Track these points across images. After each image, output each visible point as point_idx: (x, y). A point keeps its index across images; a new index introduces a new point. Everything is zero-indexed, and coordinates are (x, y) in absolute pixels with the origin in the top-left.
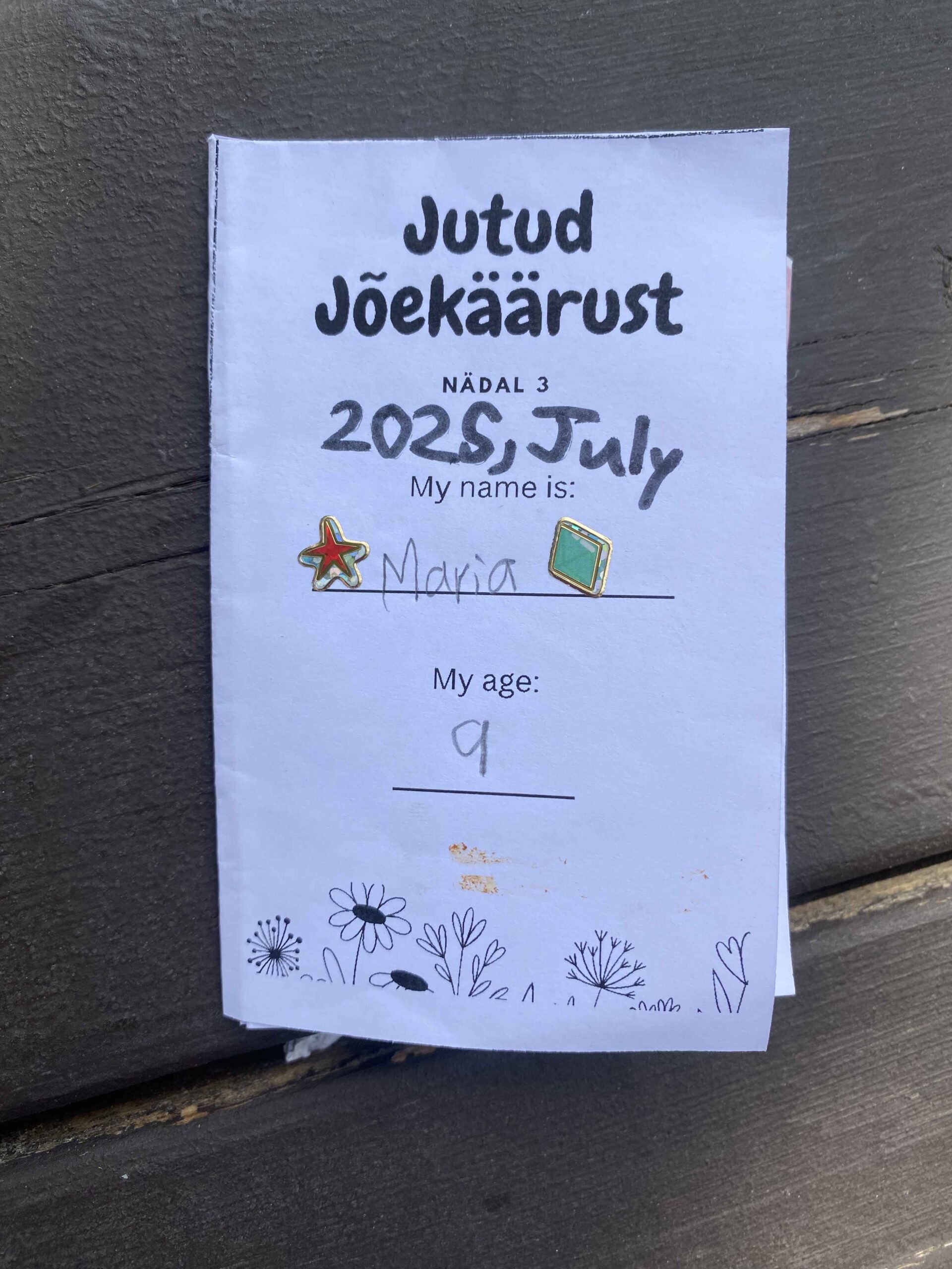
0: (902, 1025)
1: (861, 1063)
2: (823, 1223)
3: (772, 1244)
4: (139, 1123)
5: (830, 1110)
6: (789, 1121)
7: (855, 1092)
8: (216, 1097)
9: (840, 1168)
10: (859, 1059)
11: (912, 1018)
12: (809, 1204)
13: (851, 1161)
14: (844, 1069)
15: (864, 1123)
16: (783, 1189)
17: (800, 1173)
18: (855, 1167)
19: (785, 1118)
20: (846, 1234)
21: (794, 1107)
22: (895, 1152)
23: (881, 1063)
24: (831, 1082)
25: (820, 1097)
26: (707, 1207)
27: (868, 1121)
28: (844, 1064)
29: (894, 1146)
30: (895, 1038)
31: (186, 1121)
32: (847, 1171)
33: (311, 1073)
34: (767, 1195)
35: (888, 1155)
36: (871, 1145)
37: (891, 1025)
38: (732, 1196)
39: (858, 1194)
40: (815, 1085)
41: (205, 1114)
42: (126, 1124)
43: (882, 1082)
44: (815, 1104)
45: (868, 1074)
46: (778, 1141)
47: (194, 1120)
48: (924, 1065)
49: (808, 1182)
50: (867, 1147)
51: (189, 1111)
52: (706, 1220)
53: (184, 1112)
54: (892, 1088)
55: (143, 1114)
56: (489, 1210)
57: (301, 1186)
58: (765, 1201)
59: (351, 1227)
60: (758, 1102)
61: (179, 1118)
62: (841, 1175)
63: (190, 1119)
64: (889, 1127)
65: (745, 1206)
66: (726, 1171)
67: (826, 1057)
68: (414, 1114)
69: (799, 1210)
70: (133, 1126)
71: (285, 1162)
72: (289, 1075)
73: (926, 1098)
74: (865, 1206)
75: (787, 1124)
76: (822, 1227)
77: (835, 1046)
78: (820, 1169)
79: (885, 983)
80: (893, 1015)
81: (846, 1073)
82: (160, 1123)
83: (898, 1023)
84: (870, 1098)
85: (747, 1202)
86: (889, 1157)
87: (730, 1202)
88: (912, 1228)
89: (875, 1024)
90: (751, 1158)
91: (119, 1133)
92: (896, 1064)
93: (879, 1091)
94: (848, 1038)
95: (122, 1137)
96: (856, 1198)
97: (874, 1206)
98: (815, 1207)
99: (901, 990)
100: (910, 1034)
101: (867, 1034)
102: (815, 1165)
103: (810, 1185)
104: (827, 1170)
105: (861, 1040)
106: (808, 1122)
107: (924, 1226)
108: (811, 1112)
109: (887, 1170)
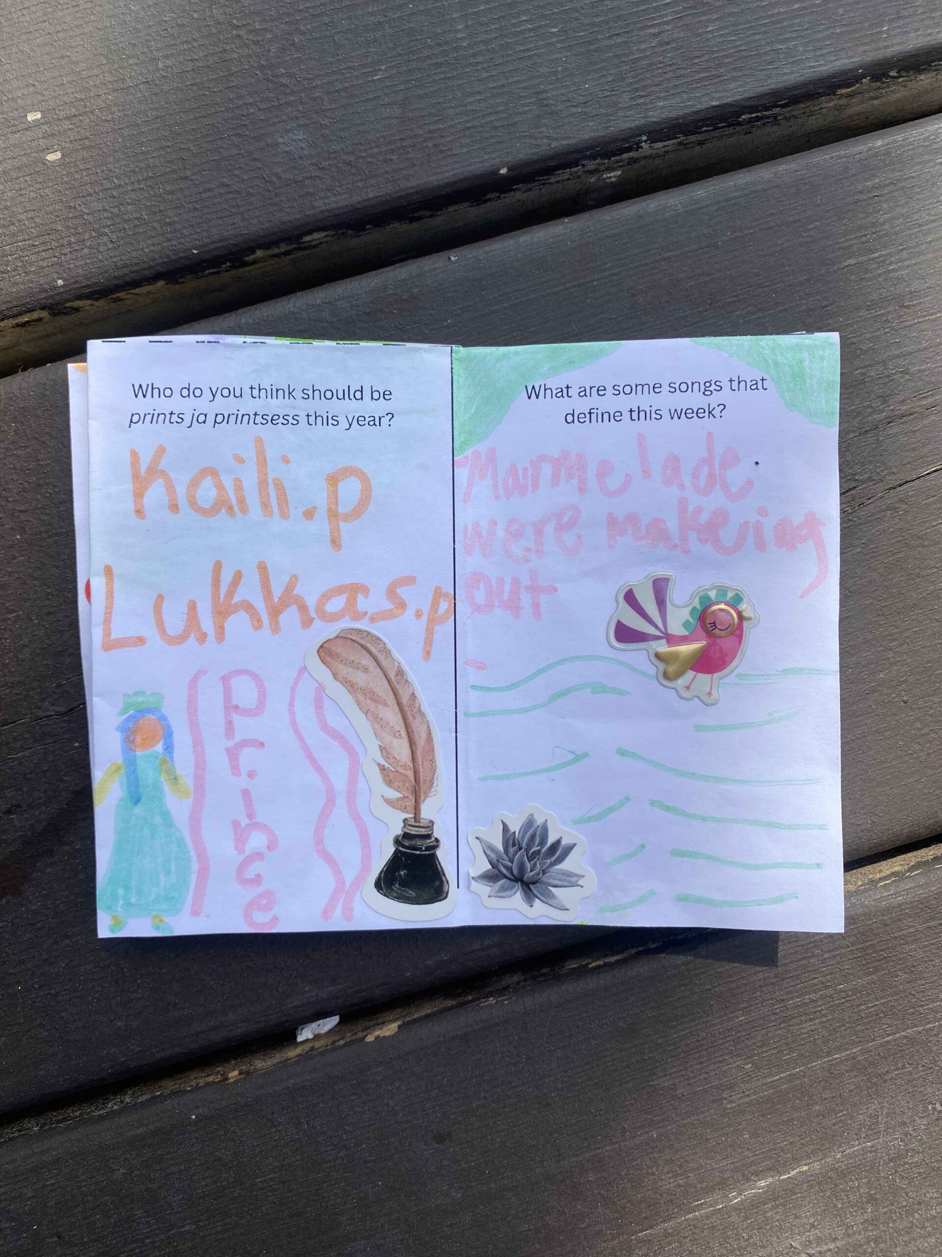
0: (734, 1014)
1: (704, 1042)
2: (683, 1157)
3: (645, 1171)
4: (202, 1082)
5: (682, 1076)
6: (652, 1083)
7: (701, 1063)
8: (251, 1065)
9: (693, 1118)
10: (704, 1039)
11: (742, 1009)
12: (672, 1143)
13: (702, 1113)
14: (691, 1047)
15: (709, 1085)
16: (651, 1131)
17: (663, 1121)
18: (704, 1117)
19: (649, 1081)
20: (701, 1166)
21: (655, 1074)
22: (735, 1107)
23: (721, 1041)
24: (682, 1055)
25: (674, 1066)
26: (594, 1144)
27: (713, 1084)
28: (692, 1043)
29: (735, 1102)
30: (729, 1023)
31: (231, 1080)
32: (698, 1120)
33: (312, 1049)
34: (640, 1136)
35: (730, 1109)
36: (716, 1101)
37: (726, 1015)
38: (612, 1136)
39: (709, 1137)
40: (671, 1057)
41: (244, 1076)
42: (193, 1084)
43: (722, 1055)
44: (671, 1071)
45: (710, 1050)
46: (644, 1097)
47: (236, 1081)
48: (754, 1044)
49: (669, 1127)
50: (713, 1102)
51: (234, 1074)
52: (593, 1153)
53: (230, 1075)
54: (730, 1060)
55: (205, 1077)
56: (438, 1143)
57: (308, 1125)
58: (638, 1141)
59: (343, 1153)
60: (628, 1070)
61: (227, 1079)
62: (695, 1123)
63: (234, 1080)
64: (729, 1089)
65: (622, 1143)
66: (607, 1119)
67: (677, 1037)
68: (380, 1077)
69: (664, 1148)
70: (198, 1084)
71: (296, 1108)
72: (299, 1051)
73: (757, 1067)
74: (714, 1146)
75: (651, 1085)
76: (682, 1160)
77: (684, 1030)
78: (678, 1118)
79: (719, 985)
80: (726, 1007)
81: (694, 1049)
82: (214, 1082)
83: (731, 1013)
84: (712, 1067)
85: (625, 1140)
86: (731, 1111)
87: (611, 1140)
88: (753, 1163)
89: (713, 1015)
90: (625, 1110)
91: (189, 1089)
92: (732, 1043)
93: (720, 1062)
94: (693, 1024)
95: (190, 1091)
96: (707, 1140)
97: (722, 1146)
98: (676, 1146)
99: (732, 989)
100: (741, 1020)
101: (707, 1022)
102: (674, 1115)
103: (671, 1130)
104: (683, 1119)
105: (704, 1026)
106: (666, 1084)
107: (762, 1162)
108: (668, 1077)
109: (730, 1120)
